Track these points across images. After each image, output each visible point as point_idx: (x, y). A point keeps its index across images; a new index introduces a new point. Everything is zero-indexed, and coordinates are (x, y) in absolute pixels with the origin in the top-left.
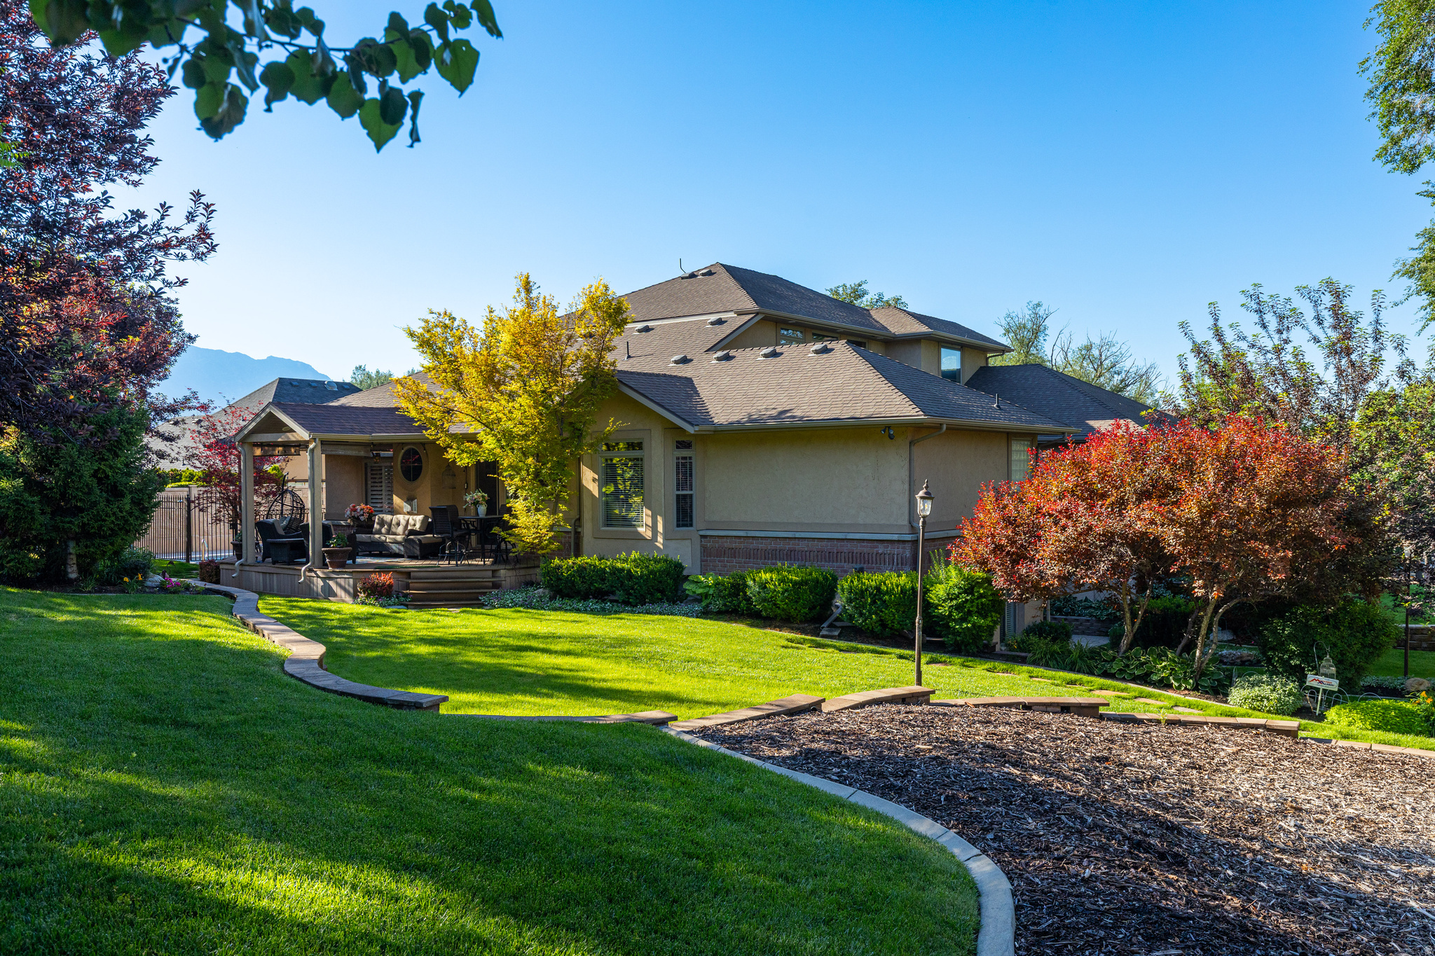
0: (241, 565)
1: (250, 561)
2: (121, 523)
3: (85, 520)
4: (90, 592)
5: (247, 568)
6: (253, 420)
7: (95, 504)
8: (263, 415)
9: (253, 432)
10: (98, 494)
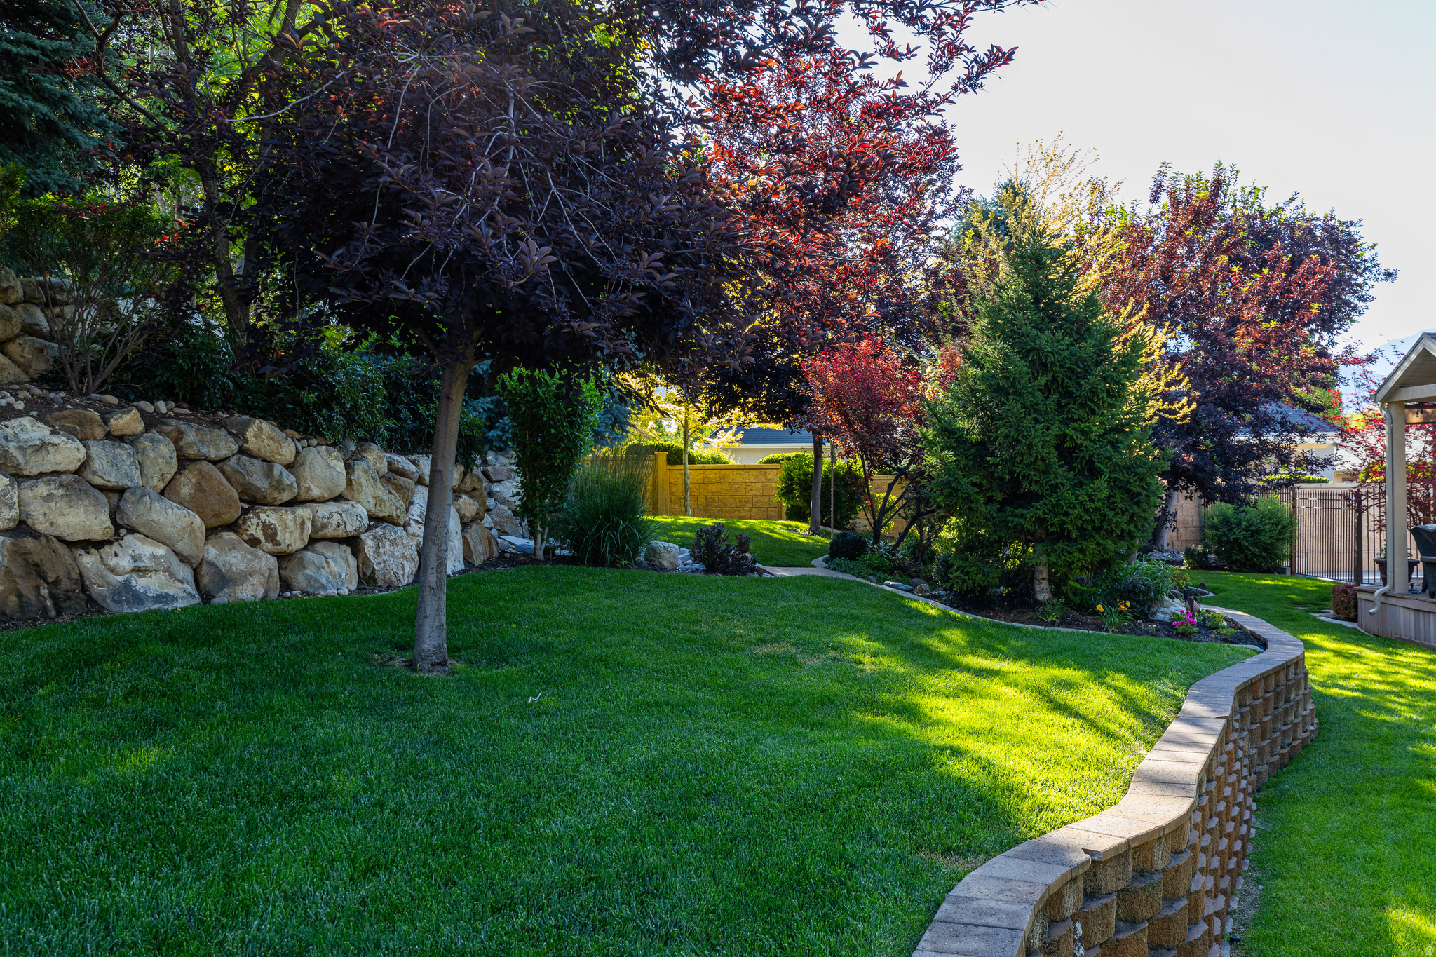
0: (1385, 594)
1: (1399, 589)
2: (1097, 518)
3: (1040, 513)
4: (1053, 624)
5: (1393, 601)
6: (1401, 364)
7: (1054, 488)
8: (1413, 357)
9: (1403, 383)
10: (1061, 473)
